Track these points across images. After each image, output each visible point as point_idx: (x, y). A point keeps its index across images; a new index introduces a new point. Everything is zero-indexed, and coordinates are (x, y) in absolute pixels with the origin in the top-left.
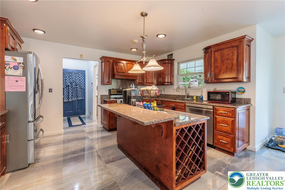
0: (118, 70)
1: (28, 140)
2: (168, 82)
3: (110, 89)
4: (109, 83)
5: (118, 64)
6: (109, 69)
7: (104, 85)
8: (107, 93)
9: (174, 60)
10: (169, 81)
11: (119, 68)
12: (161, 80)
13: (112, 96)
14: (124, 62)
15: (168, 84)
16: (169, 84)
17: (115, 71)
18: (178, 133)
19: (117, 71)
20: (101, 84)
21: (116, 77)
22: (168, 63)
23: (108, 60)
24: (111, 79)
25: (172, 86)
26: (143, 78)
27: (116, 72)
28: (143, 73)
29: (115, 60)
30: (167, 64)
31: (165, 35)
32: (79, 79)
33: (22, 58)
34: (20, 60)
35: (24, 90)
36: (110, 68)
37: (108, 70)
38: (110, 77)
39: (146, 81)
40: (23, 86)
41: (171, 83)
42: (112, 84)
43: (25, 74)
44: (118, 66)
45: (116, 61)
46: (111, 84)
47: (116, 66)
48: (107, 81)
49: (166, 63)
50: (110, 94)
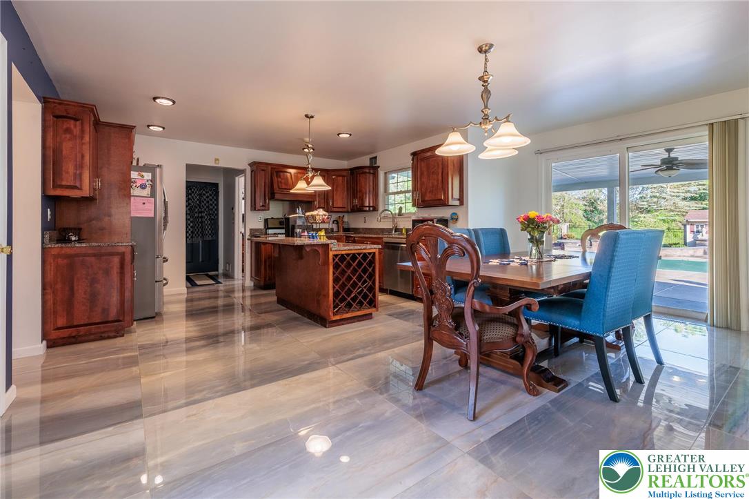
0: (280, 184)
1: (156, 282)
2: (369, 207)
3: (267, 219)
4: (265, 208)
5: (282, 174)
6: (265, 183)
7: (255, 210)
8: (261, 226)
9: (379, 167)
10: (371, 205)
11: (283, 181)
12: (356, 202)
13: (270, 231)
14: (293, 171)
15: (369, 209)
16: (371, 209)
17: (275, 186)
18: (337, 260)
19: (279, 187)
20: (251, 210)
21: (277, 196)
22: (370, 173)
23: (263, 168)
24: (267, 201)
25: (376, 212)
26: (328, 199)
27: (278, 189)
28: (328, 191)
29: (274, 168)
30: (368, 175)
31: (350, 135)
32: (205, 200)
33: (150, 174)
34: (148, 176)
35: (152, 215)
36: (267, 181)
37: (263, 184)
38: (267, 198)
39: (333, 204)
40: (151, 210)
41: (375, 209)
42: (270, 209)
43: (153, 194)
44: (280, 177)
45: (278, 170)
46: (268, 210)
47: (277, 176)
48: (261, 204)
49: (366, 173)
50: (267, 227)
